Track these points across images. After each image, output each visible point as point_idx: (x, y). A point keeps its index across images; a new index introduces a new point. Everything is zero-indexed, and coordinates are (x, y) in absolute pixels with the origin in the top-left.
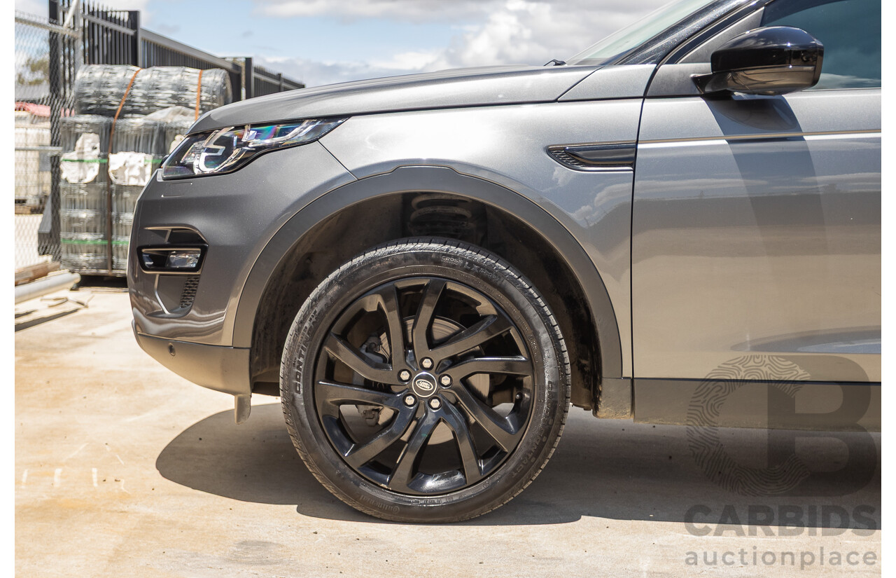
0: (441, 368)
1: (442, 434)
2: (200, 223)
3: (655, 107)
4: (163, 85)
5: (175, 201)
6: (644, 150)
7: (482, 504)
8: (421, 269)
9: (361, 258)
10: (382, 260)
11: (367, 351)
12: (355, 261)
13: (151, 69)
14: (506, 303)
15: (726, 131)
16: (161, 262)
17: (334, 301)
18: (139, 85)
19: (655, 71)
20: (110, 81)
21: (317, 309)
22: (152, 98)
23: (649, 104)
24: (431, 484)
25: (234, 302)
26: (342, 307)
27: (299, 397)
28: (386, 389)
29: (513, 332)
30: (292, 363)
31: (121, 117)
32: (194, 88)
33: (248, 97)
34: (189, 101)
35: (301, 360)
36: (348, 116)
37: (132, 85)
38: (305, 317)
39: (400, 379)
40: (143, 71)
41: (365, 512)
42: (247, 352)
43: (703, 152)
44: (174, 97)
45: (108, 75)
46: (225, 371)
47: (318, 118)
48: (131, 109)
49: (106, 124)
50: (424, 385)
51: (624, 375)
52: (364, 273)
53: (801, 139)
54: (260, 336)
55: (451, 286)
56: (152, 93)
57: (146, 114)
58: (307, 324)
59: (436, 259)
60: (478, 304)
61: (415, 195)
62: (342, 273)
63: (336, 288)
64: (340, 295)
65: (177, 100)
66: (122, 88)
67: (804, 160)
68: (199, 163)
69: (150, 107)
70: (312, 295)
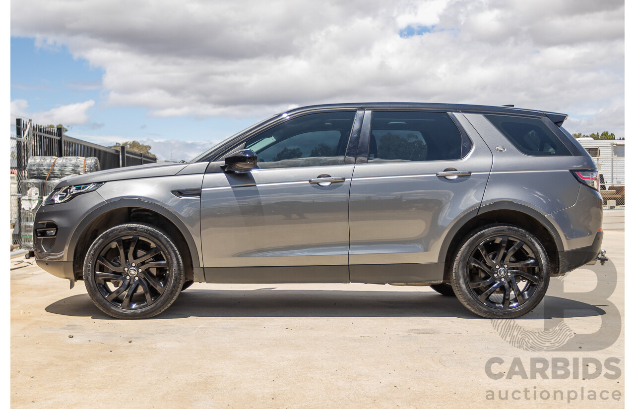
0: (138, 267)
1: (140, 290)
2: (56, 220)
3: (208, 176)
4: (68, 164)
5: (47, 212)
6: (203, 191)
7: (153, 312)
8: (130, 233)
9: (110, 230)
10: (116, 230)
11: (114, 261)
12: (108, 231)
13: (62, 158)
14: (159, 243)
15: (231, 184)
16: (43, 234)
17: (101, 244)
18: (57, 165)
19: (209, 164)
20: (44, 163)
21: (95, 247)
22: (63, 170)
23: (206, 175)
24: (134, 306)
25: (67, 248)
26: (103, 246)
27: (90, 277)
28: (120, 274)
29: (162, 253)
30: (87, 266)
31: (49, 179)
32: (83, 166)
33: (123, 166)
34: (80, 171)
35: (90, 265)
36: (105, 182)
37: (54, 165)
38: (91, 250)
39: (125, 271)
40: (59, 158)
41: (113, 316)
42: (72, 263)
43: (225, 191)
44: (73, 170)
45: (42, 161)
46: (65, 271)
47: (96, 183)
48: (53, 176)
49: (42, 183)
50: (133, 272)
51: (201, 266)
52: (111, 235)
53: (255, 186)
54: (78, 258)
55: (141, 238)
56: (63, 168)
57: (60, 178)
58: (92, 252)
59: (135, 229)
60: (150, 244)
61: (132, 208)
62: (103, 235)
63: (101, 240)
64: (103, 242)
65: (75, 171)
66: (49, 167)
67: (257, 192)
68: (57, 199)
69: (62, 174)
70: (93, 243)
